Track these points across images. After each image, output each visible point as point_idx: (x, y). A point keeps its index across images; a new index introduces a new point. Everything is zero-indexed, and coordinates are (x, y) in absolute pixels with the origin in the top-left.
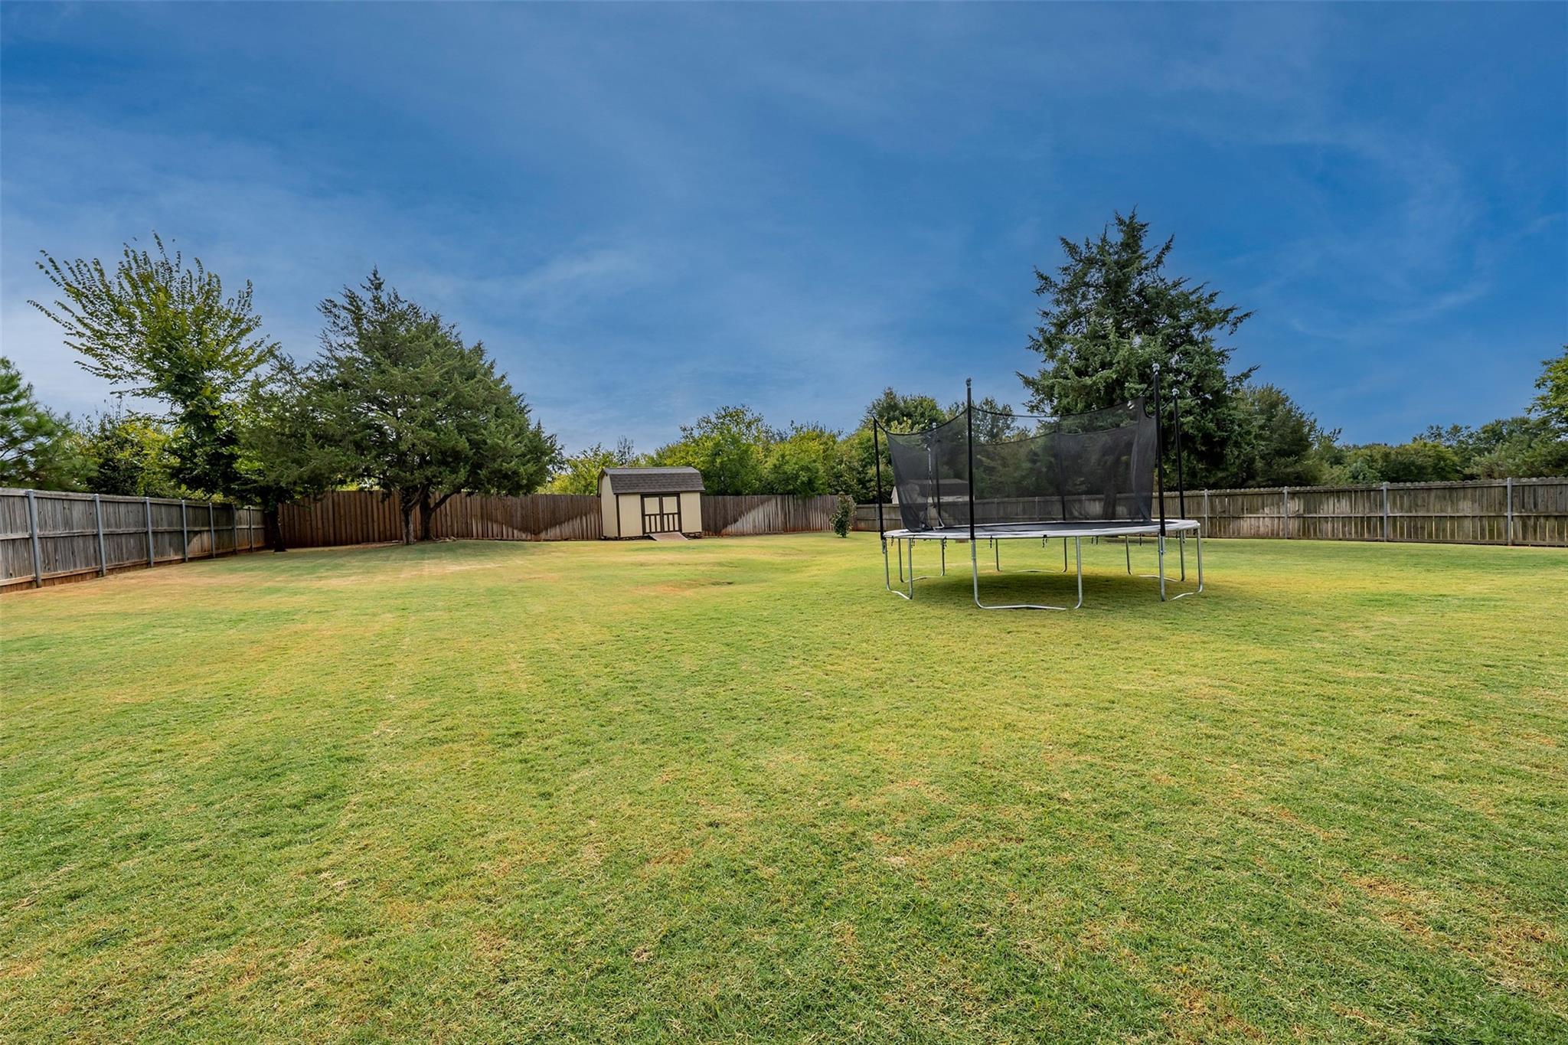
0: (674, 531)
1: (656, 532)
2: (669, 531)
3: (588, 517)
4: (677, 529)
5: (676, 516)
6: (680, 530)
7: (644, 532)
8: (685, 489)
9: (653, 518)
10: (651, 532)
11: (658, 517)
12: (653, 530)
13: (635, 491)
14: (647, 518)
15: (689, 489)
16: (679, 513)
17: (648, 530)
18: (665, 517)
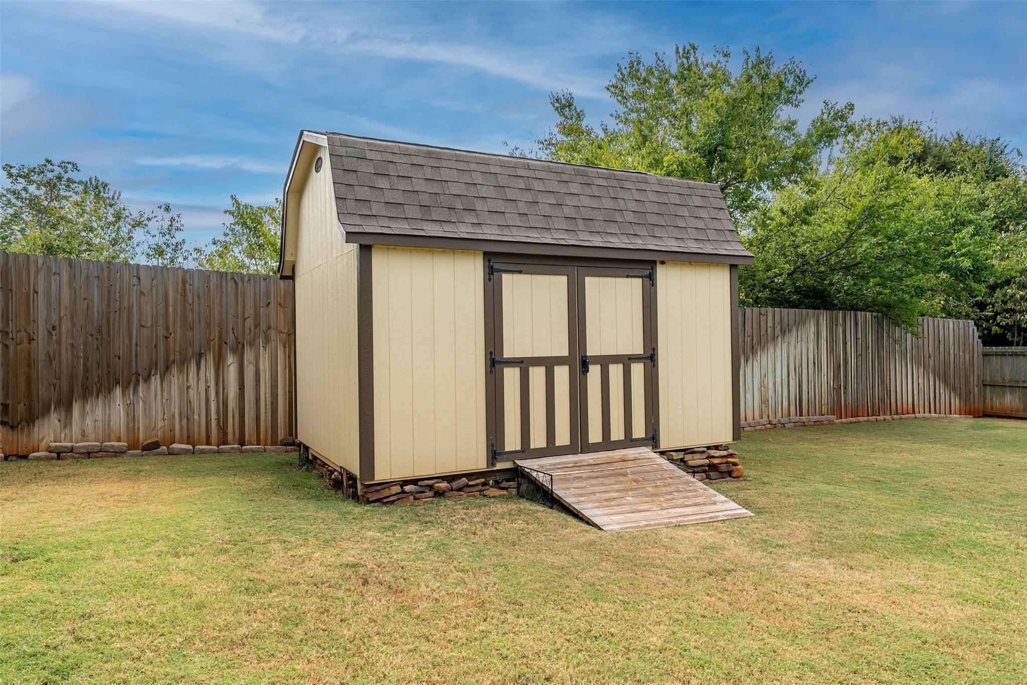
0: (629, 441)
1: (551, 449)
2: (607, 444)
3: (249, 355)
4: (639, 431)
5: (637, 370)
6: (652, 439)
7: (495, 451)
8: (673, 245)
9: (537, 375)
10: (526, 451)
11: (562, 374)
12: (538, 440)
13: (463, 231)
14: (511, 376)
15: (693, 247)
16: (650, 358)
17: (512, 442)
18: (594, 372)
